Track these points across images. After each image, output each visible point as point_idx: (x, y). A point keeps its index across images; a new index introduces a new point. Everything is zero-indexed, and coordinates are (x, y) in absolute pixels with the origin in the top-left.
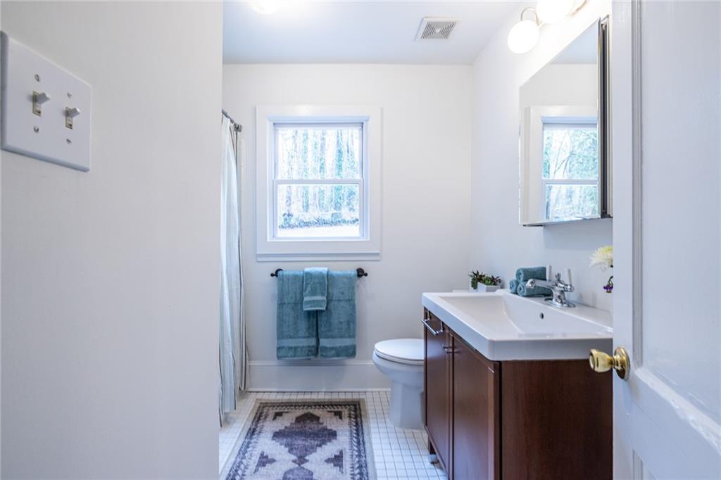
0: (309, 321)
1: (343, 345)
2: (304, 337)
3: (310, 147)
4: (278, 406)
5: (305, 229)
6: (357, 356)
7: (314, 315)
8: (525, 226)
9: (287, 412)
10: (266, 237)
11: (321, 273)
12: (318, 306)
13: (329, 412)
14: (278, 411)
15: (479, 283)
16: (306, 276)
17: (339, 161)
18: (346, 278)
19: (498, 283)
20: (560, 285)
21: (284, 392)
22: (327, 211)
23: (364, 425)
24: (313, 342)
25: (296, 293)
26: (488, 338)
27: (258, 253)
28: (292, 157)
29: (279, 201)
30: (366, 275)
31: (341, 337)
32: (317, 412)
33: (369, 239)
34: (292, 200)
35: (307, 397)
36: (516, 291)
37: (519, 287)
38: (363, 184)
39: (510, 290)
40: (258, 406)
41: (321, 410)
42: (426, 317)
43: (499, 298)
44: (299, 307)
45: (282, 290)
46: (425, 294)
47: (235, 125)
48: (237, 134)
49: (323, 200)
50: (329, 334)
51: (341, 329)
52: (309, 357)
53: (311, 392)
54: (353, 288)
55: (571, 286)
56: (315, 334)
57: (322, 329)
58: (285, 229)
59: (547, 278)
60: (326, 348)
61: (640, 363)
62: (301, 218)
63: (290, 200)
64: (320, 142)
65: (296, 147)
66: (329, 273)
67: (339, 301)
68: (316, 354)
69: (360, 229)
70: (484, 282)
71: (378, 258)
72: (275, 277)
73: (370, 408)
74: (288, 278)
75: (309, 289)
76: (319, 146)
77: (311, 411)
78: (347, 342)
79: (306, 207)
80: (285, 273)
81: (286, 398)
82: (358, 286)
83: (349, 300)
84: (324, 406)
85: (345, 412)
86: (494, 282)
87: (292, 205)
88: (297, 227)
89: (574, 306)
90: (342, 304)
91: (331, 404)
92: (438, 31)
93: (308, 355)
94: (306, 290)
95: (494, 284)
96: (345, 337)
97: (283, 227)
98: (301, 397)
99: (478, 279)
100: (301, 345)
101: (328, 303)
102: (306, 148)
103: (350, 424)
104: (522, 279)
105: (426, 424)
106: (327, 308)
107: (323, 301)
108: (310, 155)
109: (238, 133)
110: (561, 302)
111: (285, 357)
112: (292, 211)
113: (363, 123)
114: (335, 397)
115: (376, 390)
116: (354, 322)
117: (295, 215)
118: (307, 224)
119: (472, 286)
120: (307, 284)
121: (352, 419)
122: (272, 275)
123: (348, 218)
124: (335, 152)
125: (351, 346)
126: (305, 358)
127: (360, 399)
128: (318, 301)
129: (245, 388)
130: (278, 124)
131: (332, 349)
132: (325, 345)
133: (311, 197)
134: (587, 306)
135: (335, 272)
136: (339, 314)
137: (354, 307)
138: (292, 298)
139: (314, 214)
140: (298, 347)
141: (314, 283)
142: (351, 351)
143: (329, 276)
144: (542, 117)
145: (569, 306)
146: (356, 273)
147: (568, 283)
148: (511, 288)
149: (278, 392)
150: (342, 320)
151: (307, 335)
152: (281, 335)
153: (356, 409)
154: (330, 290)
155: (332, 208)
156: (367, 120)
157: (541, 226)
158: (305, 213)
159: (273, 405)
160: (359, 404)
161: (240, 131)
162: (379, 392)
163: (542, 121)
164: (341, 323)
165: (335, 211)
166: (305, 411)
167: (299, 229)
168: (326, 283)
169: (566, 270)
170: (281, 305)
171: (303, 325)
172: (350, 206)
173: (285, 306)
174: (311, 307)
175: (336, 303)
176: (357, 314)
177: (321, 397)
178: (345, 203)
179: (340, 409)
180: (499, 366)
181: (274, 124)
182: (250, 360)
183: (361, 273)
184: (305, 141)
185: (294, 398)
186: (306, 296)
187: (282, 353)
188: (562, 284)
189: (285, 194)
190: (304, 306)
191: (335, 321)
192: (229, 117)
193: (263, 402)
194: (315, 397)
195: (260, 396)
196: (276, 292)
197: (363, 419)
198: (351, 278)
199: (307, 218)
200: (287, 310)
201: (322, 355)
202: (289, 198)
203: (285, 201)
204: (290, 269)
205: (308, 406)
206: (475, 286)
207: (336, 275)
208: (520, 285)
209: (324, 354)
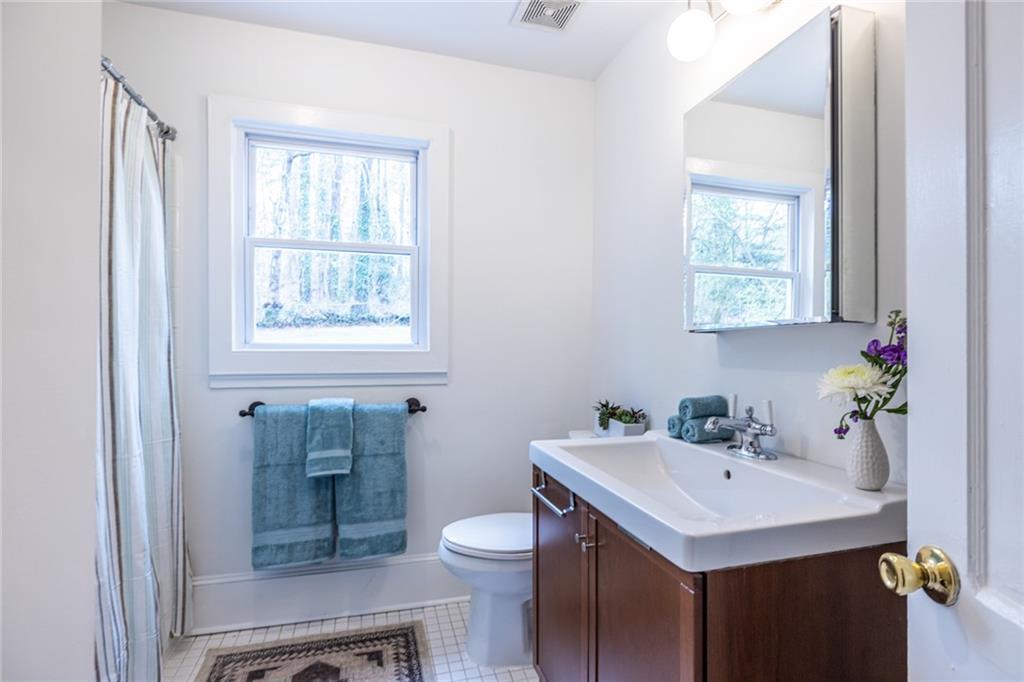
0: (318, 493)
1: (383, 532)
2: (309, 525)
3: (313, 196)
4: (255, 658)
5: (304, 330)
6: (407, 549)
7: (328, 485)
8: (692, 331)
9: (275, 668)
10: (229, 344)
11: (341, 408)
12: (336, 469)
13: (358, 655)
14: (255, 668)
15: (611, 420)
16: (312, 414)
17: (363, 224)
18: (388, 416)
19: (641, 420)
20: (754, 425)
21: (268, 627)
22: (343, 302)
23: (423, 670)
24: (326, 531)
25: (291, 446)
26: (680, 531)
27: (212, 373)
28: (281, 210)
29: (257, 283)
30: (424, 409)
31: (380, 519)
32: (334, 659)
33: (429, 349)
34: (281, 282)
35: (315, 632)
36: (680, 433)
37: (684, 428)
38: (418, 255)
39: (668, 433)
40: (212, 662)
41: (342, 653)
42: (537, 483)
43: (650, 445)
44: (297, 470)
45: (263, 441)
46: (534, 443)
47: (160, 124)
48: (164, 143)
49: (337, 284)
50: (358, 515)
51: (380, 504)
52: (317, 561)
53: (323, 620)
54: (402, 433)
55: (772, 426)
56: (329, 517)
57: (343, 508)
58: (267, 330)
59: (731, 414)
60: (350, 542)
61: (982, 578)
62: (296, 311)
63: (277, 282)
64: (330, 191)
65: (288, 194)
66: (357, 410)
67: (376, 456)
68: (332, 552)
69: (412, 333)
70: (620, 419)
71: (444, 381)
72: (247, 417)
73: (433, 638)
74: (276, 419)
75: (318, 437)
76: (329, 197)
77: (322, 658)
78: (390, 527)
79: (307, 294)
80: (269, 410)
81: (271, 638)
82: (409, 428)
83: (394, 454)
84: (347, 644)
85: (388, 651)
86: (635, 418)
87: (281, 291)
88: (290, 325)
89: (776, 458)
90: (381, 461)
91: (361, 639)
92: (549, 12)
93: (316, 557)
94: (311, 441)
95: (635, 422)
96: (387, 519)
97: (264, 326)
98: (301, 634)
99: (609, 414)
100: (303, 539)
101: (354, 461)
102: (306, 198)
103: (398, 673)
104: (689, 416)
105: (538, 663)
106: (352, 470)
107: (347, 457)
108: (312, 211)
109: (168, 142)
110: (755, 452)
111: (269, 564)
112: (281, 300)
113: (418, 153)
114: (369, 625)
115: (441, 601)
116: (403, 491)
117: (287, 306)
118: (309, 322)
119: (601, 425)
120: (314, 429)
121: (403, 664)
122: (243, 414)
123: (379, 315)
124: (357, 208)
125: (399, 533)
126: (309, 562)
127: (413, 622)
128: (337, 458)
129: (182, 633)
130: (254, 135)
131: (361, 541)
132: (348, 536)
133: (314, 277)
134: (792, 456)
135: (367, 406)
136: (375, 479)
137: (402, 466)
138: (283, 455)
139: (320, 305)
140: (297, 544)
141: (328, 427)
142: (398, 543)
143: (356, 414)
144: (692, 174)
145: (768, 458)
146: (406, 406)
147: (767, 422)
148: (669, 429)
149: (254, 629)
150: (381, 490)
151: (314, 520)
152: (260, 524)
153: (407, 642)
154: (359, 439)
155: (352, 298)
156: (425, 148)
157: (714, 332)
158: (304, 304)
159: (245, 657)
160: (414, 634)
161: (173, 139)
162: (446, 605)
163: (692, 179)
164: (380, 494)
165: (358, 303)
166: (310, 661)
167: (293, 329)
168: (350, 425)
169: (765, 402)
170: (261, 468)
171: (306, 503)
172: (382, 296)
173: (269, 471)
174: (324, 470)
175: (370, 461)
176: (409, 478)
177: (343, 628)
178: (374, 291)
179: (379, 648)
180: (702, 580)
181: (247, 135)
182: (194, 574)
183: (414, 406)
184: (304, 187)
185: (287, 636)
186: (312, 450)
187: (264, 557)
188: (756, 423)
189: (268, 271)
190: (307, 469)
191: (368, 490)
192: (144, 106)
193: (224, 653)
194: (329, 630)
195: (215, 643)
196: (251, 446)
197: (423, 661)
198: (398, 415)
199: (309, 312)
200: (274, 477)
201: (342, 555)
202: (275, 277)
203: (267, 284)
204: (279, 401)
205: (317, 649)
206: (604, 424)
207: (369, 410)
208: (686, 425)
209: (346, 551)
